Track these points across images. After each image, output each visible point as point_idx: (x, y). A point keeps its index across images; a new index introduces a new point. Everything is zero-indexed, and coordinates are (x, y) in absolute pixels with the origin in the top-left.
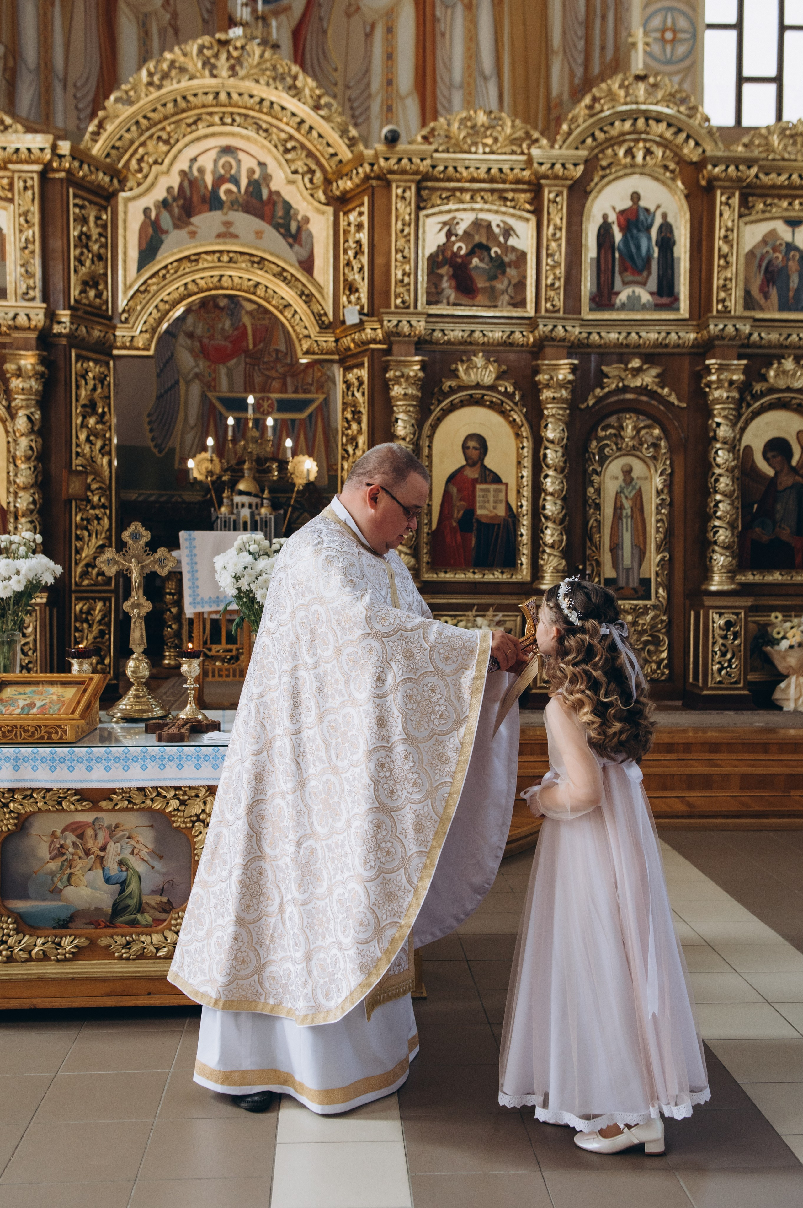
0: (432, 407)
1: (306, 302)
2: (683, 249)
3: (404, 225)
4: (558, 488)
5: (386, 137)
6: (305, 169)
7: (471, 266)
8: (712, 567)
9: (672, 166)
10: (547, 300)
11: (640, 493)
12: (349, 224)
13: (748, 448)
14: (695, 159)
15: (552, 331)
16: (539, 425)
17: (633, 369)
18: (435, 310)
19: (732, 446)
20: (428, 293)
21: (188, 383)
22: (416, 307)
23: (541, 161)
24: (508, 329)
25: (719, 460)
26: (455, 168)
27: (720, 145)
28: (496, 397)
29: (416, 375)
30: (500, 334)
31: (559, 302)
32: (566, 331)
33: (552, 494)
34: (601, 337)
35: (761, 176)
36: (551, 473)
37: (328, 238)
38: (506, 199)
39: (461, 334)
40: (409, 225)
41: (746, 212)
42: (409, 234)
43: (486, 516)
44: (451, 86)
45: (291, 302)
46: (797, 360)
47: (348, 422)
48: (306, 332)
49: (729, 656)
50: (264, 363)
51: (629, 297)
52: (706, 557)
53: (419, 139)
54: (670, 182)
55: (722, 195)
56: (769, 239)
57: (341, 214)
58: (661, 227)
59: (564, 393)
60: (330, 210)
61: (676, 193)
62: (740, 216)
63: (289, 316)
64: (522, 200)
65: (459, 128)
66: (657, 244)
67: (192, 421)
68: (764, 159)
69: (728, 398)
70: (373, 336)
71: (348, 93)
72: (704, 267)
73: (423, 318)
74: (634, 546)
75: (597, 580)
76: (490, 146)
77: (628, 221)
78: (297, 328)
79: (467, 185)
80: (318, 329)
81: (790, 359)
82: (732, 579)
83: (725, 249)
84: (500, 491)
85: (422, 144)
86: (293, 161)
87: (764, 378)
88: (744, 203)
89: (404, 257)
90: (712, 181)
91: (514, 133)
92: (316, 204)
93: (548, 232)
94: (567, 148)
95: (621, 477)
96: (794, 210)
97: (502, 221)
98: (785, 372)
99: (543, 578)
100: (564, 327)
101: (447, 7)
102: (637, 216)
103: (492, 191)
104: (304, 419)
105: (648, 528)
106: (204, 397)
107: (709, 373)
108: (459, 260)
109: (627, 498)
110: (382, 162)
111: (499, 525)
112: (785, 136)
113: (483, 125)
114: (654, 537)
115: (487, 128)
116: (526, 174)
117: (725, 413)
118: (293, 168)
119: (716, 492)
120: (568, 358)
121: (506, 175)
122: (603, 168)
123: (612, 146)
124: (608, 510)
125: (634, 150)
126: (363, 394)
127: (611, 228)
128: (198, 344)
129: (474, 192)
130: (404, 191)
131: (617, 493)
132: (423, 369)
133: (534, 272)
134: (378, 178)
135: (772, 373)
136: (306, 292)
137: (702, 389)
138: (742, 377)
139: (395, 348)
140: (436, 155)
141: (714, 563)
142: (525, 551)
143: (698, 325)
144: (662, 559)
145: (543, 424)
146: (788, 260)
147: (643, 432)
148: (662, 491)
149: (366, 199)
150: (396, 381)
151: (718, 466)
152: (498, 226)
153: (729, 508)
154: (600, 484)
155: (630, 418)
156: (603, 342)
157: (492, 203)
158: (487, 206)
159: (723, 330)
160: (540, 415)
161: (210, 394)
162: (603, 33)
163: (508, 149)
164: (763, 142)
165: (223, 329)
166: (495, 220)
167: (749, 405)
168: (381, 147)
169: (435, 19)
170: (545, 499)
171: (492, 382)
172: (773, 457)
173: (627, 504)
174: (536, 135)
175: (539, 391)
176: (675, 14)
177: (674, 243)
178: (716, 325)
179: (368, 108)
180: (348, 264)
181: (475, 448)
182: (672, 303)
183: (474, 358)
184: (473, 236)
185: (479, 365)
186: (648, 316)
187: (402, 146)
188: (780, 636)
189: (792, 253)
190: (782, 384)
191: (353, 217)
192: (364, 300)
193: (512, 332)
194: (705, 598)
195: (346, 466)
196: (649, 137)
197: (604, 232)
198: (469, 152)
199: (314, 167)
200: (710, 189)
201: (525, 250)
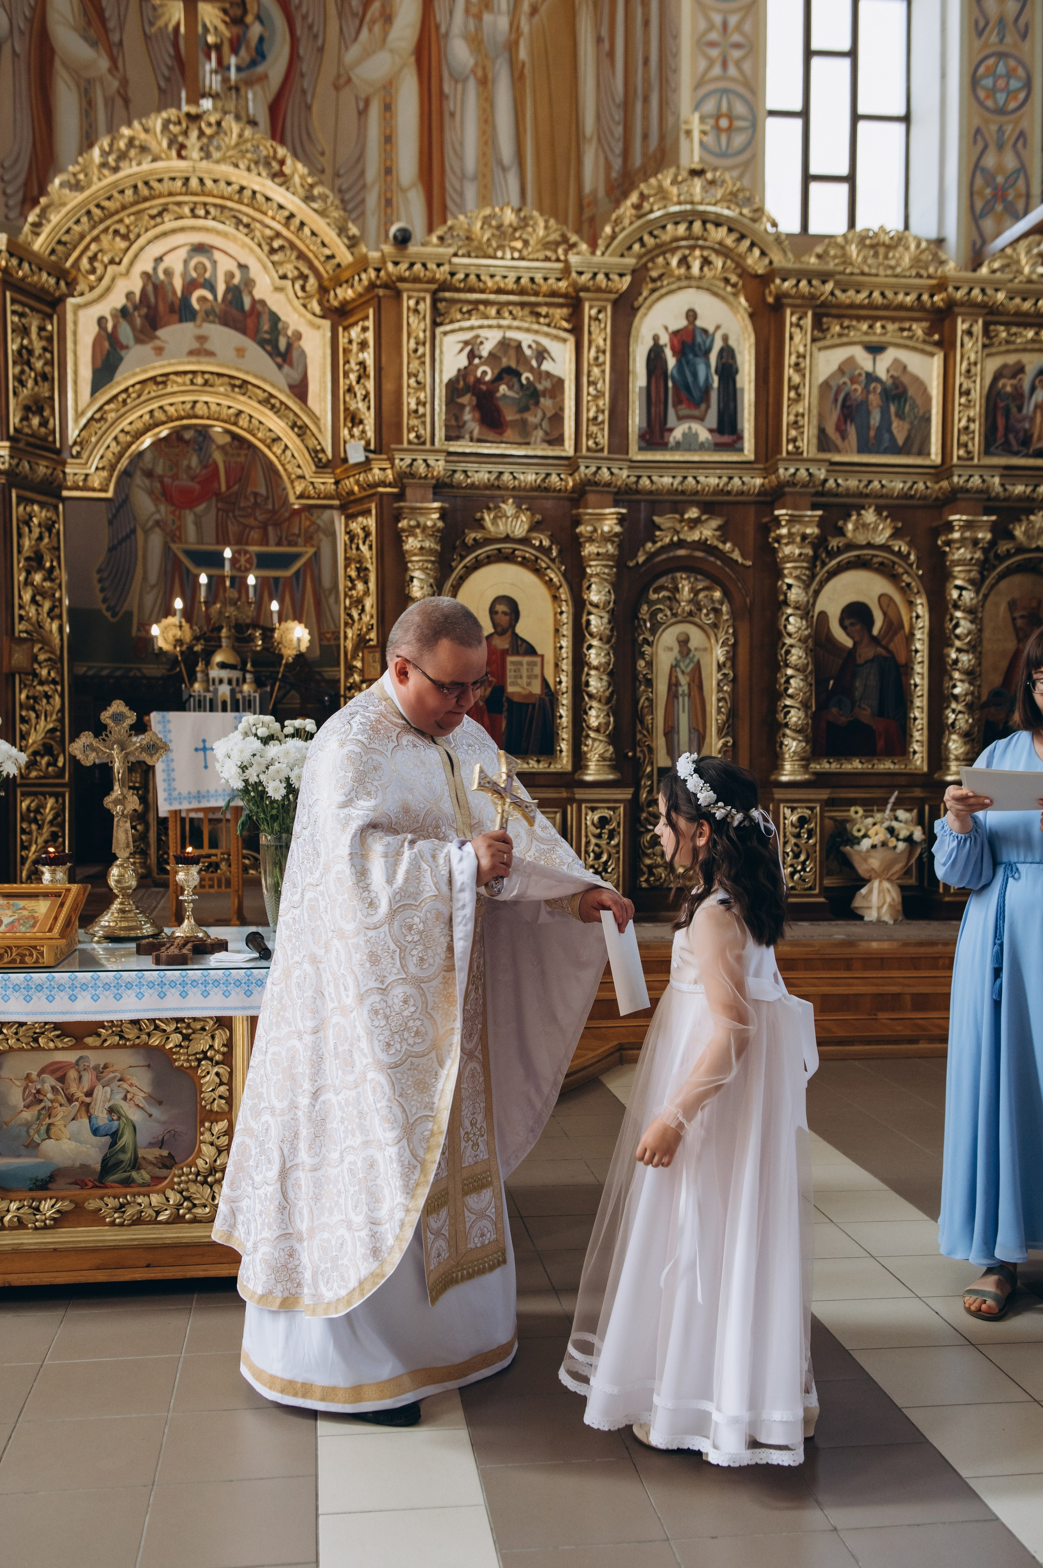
0: (454, 564)
1: (299, 435)
2: (746, 379)
3: (417, 344)
4: (603, 660)
5: (395, 237)
6: (296, 273)
7: (498, 395)
8: (783, 754)
9: (734, 279)
10: (588, 437)
11: (698, 667)
12: (350, 342)
13: (823, 615)
14: (760, 271)
15: (595, 473)
16: (581, 586)
17: (690, 520)
18: (456, 447)
19: (805, 611)
20: (447, 427)
21: (147, 532)
22: (433, 443)
23: (580, 269)
24: (543, 471)
25: (791, 628)
26: (478, 276)
27: (790, 255)
28: (529, 553)
29: (435, 525)
30: (534, 476)
31: (604, 439)
32: (612, 474)
33: (596, 668)
34: (652, 482)
35: (838, 293)
36: (595, 642)
37: (324, 358)
38: (538, 315)
39: (487, 476)
40: (424, 344)
41: (820, 335)
42: (424, 355)
43: (519, 694)
44: (463, 177)
45: (281, 435)
46: (879, 511)
47: (352, 580)
48: (299, 472)
49: (802, 858)
50: (240, 509)
51: (684, 435)
52: (776, 742)
53: (434, 239)
54: (731, 298)
55: (792, 314)
56: (847, 367)
57: (340, 329)
58: (721, 351)
59: (610, 548)
60: (326, 324)
61: (738, 312)
62: (814, 340)
63: (279, 452)
64: (558, 317)
65: (482, 228)
66: (716, 372)
67: (153, 577)
68: (840, 273)
69: (800, 555)
70: (382, 478)
71: (338, 182)
72: (771, 400)
73: (442, 457)
74: (692, 729)
75: (649, 769)
76: (520, 251)
77: (683, 344)
78: (288, 466)
79: (492, 297)
80: (314, 468)
81: (871, 510)
82: (806, 767)
83: (796, 379)
84: (535, 664)
85: (437, 246)
86: (281, 263)
87: (841, 532)
88: (818, 324)
89: (418, 383)
90: (780, 297)
91: (548, 235)
92: (310, 316)
93: (589, 355)
94: (611, 255)
95: (676, 648)
96: (875, 334)
97: (534, 341)
98: (865, 526)
99: (587, 767)
100: (609, 469)
101: (456, 81)
102: (694, 338)
103: (522, 305)
104: (290, 578)
105: (708, 708)
106: (167, 550)
107: (779, 525)
108: (484, 387)
109: (683, 672)
110: (390, 267)
111: (534, 705)
112: (865, 246)
113: (511, 225)
114: (714, 718)
115: (515, 230)
116: (563, 285)
117: (798, 572)
118: (281, 272)
119: (787, 666)
120: (614, 507)
121: (538, 285)
122: (654, 280)
123: (664, 253)
124: (661, 687)
125: (690, 259)
126: (370, 548)
127: (663, 351)
128: (158, 485)
129: (501, 305)
130: (417, 303)
131: (672, 667)
132: (442, 517)
133: (573, 403)
134: (385, 286)
135: (850, 526)
136: (299, 423)
137: (770, 544)
138: (816, 531)
139: (409, 492)
140: (455, 260)
141: (785, 749)
142: (565, 736)
143: (765, 469)
144: (725, 745)
145: (585, 584)
146: (868, 392)
147: (701, 596)
148: (724, 664)
149: (371, 312)
150: (411, 531)
151: (790, 635)
152: (530, 347)
153: (802, 684)
154: (651, 656)
155: (688, 578)
156: (654, 487)
157: (522, 320)
158: (516, 323)
159: (794, 474)
160: (583, 574)
161: (174, 546)
162: (646, 118)
163: (541, 255)
164: (839, 253)
165: (189, 467)
166: (526, 340)
167: (824, 564)
168: (388, 248)
169: (442, 96)
170: (588, 674)
171: (524, 534)
172: (852, 624)
173: (684, 680)
174: (574, 238)
175: (579, 546)
176: (732, 97)
177: (737, 371)
178: (786, 469)
179: (363, 201)
180: (350, 390)
181: (504, 613)
182: (735, 442)
183: (503, 506)
184: (500, 359)
185: (509, 514)
186: (707, 458)
187: (413, 249)
188: (861, 834)
189: (873, 385)
190: (861, 539)
191: (355, 332)
192: (370, 434)
193: (548, 475)
194: (775, 790)
195: (350, 634)
196: (707, 244)
197: (655, 356)
198: (495, 257)
199: (306, 271)
200: (778, 307)
201: (562, 376)
